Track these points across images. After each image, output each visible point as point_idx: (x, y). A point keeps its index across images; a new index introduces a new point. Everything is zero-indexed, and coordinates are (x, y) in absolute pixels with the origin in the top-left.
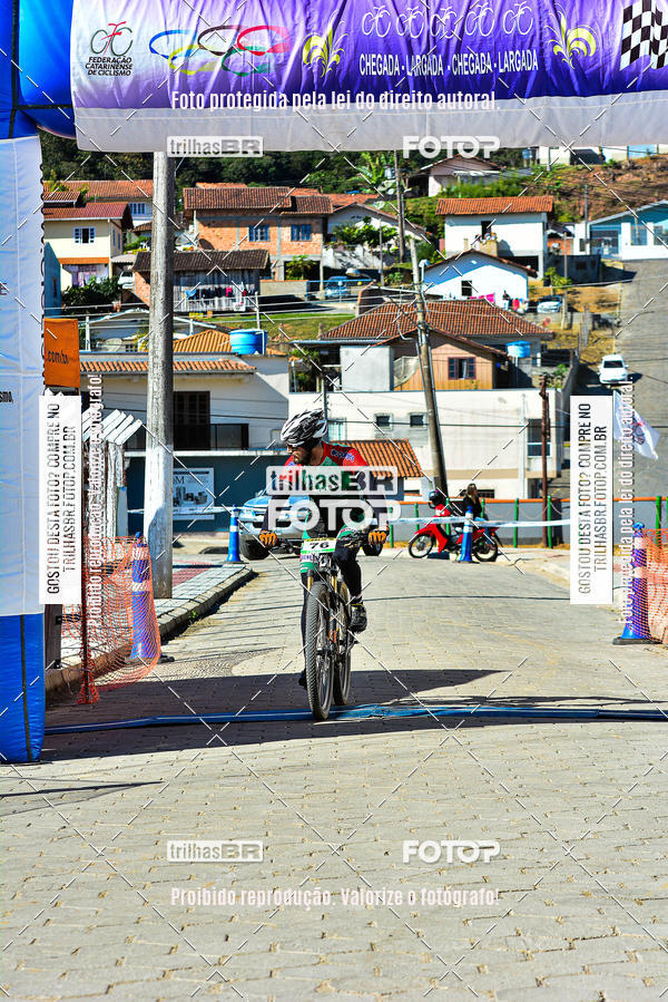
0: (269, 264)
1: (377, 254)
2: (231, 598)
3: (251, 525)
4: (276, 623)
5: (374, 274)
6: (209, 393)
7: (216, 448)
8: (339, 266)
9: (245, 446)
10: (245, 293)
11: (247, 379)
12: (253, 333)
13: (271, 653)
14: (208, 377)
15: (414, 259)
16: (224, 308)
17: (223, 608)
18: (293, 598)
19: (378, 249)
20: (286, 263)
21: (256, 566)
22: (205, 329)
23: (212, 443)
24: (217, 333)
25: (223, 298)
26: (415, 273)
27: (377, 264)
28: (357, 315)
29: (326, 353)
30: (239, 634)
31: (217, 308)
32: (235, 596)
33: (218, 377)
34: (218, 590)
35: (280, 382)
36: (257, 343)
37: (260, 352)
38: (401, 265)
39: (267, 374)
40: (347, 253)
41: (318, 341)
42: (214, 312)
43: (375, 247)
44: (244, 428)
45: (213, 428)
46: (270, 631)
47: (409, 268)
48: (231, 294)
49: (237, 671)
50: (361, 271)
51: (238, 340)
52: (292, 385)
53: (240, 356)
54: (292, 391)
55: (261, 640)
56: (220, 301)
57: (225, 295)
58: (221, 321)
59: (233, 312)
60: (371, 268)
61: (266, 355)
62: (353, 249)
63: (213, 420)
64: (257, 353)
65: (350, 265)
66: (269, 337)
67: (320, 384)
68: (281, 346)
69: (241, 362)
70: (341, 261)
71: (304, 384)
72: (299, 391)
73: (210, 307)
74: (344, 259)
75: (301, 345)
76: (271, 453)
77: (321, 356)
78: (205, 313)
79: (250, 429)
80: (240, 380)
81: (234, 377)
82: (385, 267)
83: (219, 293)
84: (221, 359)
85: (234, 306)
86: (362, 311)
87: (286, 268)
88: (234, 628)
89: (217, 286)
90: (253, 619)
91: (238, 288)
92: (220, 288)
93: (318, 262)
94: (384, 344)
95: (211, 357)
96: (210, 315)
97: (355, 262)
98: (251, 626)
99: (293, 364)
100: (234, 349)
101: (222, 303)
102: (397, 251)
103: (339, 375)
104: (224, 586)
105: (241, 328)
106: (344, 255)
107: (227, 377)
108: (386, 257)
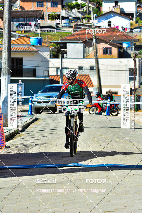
0: (43, 15)
1: (79, 12)
2: (29, 127)
3: (36, 103)
4: (44, 135)
5: (78, 19)
6: (22, 58)
7: (25, 77)
8: (67, 16)
9: (35, 76)
10: (35, 25)
11: (35, 54)
12: (38, 38)
13: (42, 145)
14: (23, 53)
15: (92, 14)
16: (28, 30)
17: (26, 130)
18: (50, 127)
19: (80, 10)
20: (49, 15)
21: (38, 116)
22: (22, 36)
23: (24, 75)
24: (25, 38)
25: (28, 26)
26: (92, 18)
27: (80, 15)
28: (73, 32)
29: (62, 45)
30: (32, 139)
31: (26, 29)
32: (31, 126)
33: (26, 53)
34: (25, 124)
35: (46, 55)
36: (39, 42)
37: (40, 45)
38: (87, 16)
39: (42, 52)
40: (70, 12)
41: (60, 41)
42: (25, 31)
43: (79, 9)
44: (34, 70)
45: (24, 70)
46: (42, 138)
47: (90, 17)
48: (30, 25)
49: (31, 151)
50: (74, 18)
51: (33, 40)
52: (50, 56)
53: (33, 46)
54: (51, 58)
55: (39, 141)
56: (27, 27)
57: (28, 25)
58: (27, 34)
59: (31, 31)
60: (77, 17)
61: (42, 46)
62: (72, 10)
63: (24, 67)
64: (39, 45)
65: (70, 16)
66: (43, 40)
67: (60, 55)
68: (47, 43)
69: (34, 48)
70: (67, 14)
71: (54, 56)
72: (53, 58)
73: (23, 29)
74: (68, 14)
75: (54, 42)
76: (43, 79)
77: (60, 46)
78: (22, 31)
79: (37, 70)
80: (33, 54)
81: (31, 53)
82: (82, 16)
83: (26, 24)
84: (27, 47)
85: (31, 29)
86: (74, 31)
87: (49, 16)
88: (30, 137)
89: (26, 22)
90: (36, 134)
91: (33, 23)
92: (27, 23)
93: (60, 15)
94: (82, 43)
95: (23, 46)
96: (23, 32)
97: (72, 15)
98: (36, 136)
99: (51, 49)
100: (31, 43)
101: (27, 28)
102: (86, 11)
103: (66, 53)
104: (27, 123)
105: (34, 36)
106: (68, 12)
107: (29, 53)
108: (83, 13)
